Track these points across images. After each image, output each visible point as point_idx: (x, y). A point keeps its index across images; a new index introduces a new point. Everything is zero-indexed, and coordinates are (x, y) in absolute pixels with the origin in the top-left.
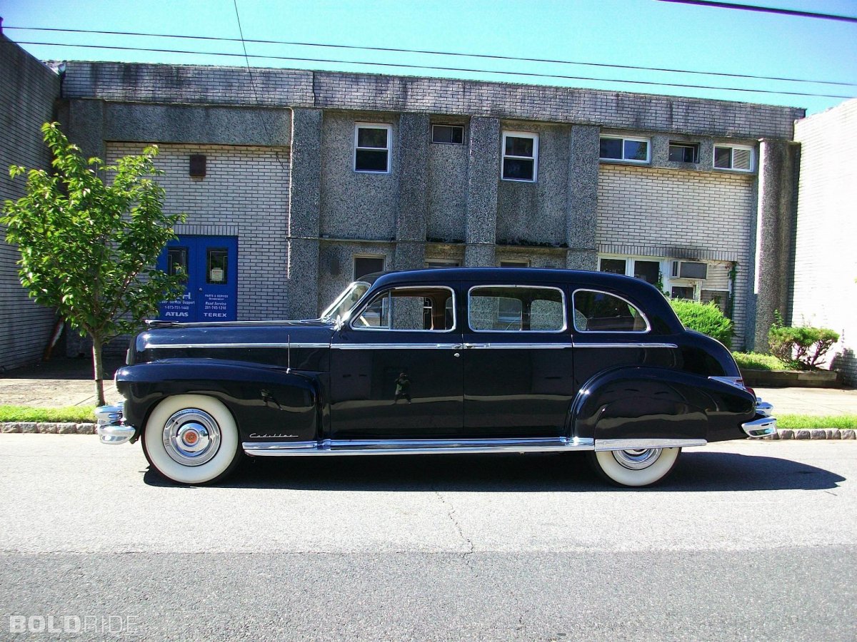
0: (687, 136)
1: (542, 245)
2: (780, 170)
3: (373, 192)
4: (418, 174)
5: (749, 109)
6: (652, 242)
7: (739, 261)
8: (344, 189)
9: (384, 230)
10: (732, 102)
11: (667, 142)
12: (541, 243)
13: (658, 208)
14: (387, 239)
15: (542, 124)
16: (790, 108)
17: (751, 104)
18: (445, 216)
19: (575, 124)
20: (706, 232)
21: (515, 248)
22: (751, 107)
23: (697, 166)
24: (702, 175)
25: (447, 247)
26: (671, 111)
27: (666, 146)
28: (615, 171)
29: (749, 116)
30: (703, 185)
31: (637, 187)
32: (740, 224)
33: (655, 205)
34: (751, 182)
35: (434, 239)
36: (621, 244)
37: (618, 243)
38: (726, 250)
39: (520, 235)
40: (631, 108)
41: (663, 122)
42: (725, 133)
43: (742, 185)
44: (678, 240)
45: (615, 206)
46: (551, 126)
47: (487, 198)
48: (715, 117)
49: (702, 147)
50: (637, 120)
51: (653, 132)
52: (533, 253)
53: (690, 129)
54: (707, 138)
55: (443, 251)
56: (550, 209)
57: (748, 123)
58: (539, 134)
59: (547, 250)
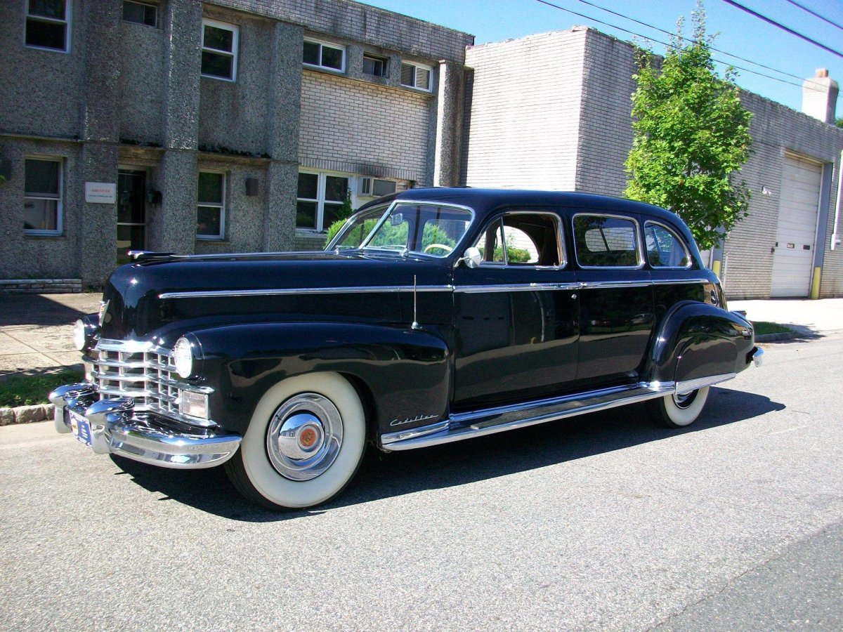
0: (379, 48)
1: (244, 154)
2: (457, 93)
3: (50, 76)
4: (111, 58)
5: (430, 29)
6: (344, 157)
7: (418, 180)
8: (12, 68)
9: (65, 126)
10: (417, 19)
11: (362, 53)
12: (242, 152)
13: (350, 122)
14: (68, 137)
15: (244, 16)
16: (462, 33)
17: (433, 24)
18: (140, 114)
19: (280, 21)
20: (391, 149)
21: (215, 156)
22: (433, 27)
23: (388, 81)
24: (388, 91)
25: (140, 151)
26: (365, 20)
27: (361, 57)
28: (311, 78)
29: (430, 36)
30: (389, 101)
31: (331, 97)
32: (419, 144)
33: (347, 118)
34: (428, 102)
35: (127, 141)
36: (316, 157)
37: (313, 156)
38: (407, 168)
39: (220, 141)
40: (329, 12)
41: (358, 31)
42: (411, 49)
43: (422, 104)
44: (367, 156)
45: (311, 115)
46: (253, 20)
47: (189, 95)
48: (403, 32)
49: (392, 61)
50: (335, 25)
51: (349, 41)
52: (233, 163)
53: (381, 42)
54: (396, 53)
55: (136, 156)
56: (252, 113)
57: (429, 43)
58: (240, 27)
59: (247, 160)
